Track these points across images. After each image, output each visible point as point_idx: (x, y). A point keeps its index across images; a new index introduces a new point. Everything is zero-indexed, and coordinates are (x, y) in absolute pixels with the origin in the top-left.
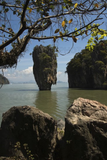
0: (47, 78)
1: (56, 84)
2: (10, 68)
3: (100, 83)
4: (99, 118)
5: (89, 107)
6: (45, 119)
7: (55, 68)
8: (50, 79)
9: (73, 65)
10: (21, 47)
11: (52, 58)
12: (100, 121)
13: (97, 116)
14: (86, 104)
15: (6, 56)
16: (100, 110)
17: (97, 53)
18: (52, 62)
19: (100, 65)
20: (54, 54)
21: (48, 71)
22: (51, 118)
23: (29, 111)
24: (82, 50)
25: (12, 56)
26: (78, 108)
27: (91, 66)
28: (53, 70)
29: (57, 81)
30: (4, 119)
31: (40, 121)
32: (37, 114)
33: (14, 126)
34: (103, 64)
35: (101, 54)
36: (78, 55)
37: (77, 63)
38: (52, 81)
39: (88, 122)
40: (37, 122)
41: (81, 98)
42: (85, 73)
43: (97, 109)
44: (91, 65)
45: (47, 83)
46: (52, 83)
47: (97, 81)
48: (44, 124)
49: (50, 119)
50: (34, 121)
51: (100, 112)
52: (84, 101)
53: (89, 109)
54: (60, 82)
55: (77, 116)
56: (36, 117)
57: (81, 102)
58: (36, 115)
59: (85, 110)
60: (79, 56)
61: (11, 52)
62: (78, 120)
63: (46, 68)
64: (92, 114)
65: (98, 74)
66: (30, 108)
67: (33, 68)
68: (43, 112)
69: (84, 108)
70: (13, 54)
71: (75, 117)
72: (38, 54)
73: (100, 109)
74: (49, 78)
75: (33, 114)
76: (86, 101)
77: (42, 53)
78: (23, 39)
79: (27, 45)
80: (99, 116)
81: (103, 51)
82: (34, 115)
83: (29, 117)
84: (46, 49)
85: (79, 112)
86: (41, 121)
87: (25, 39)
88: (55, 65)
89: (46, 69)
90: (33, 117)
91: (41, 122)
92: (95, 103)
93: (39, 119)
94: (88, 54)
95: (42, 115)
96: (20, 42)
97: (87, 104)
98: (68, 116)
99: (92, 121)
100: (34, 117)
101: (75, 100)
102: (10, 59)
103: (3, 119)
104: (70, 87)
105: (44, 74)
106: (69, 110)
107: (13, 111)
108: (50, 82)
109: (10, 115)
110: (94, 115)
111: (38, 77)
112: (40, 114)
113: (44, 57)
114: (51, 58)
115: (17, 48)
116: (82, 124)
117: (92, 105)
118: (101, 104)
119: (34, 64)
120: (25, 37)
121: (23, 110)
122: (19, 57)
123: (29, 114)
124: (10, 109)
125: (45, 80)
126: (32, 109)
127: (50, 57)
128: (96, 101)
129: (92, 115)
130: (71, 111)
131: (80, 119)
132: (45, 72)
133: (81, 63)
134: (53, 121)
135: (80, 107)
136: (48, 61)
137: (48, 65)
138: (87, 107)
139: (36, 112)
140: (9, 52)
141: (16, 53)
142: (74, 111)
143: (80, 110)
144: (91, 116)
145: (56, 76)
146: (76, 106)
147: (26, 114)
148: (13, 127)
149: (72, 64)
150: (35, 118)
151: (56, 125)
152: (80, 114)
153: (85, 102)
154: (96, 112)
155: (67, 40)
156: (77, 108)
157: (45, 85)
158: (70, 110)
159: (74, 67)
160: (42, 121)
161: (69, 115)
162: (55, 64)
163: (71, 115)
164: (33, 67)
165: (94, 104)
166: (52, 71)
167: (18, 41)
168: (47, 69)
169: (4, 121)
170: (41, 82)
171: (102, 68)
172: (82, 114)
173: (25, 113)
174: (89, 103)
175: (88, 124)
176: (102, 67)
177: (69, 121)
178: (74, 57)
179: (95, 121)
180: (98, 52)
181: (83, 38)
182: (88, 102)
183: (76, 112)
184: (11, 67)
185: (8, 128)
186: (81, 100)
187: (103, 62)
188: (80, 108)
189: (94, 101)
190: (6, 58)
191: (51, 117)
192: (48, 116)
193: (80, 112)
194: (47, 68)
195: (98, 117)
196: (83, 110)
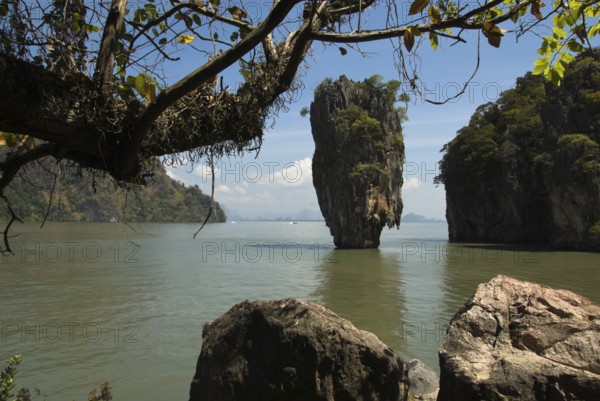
0: (365, 201)
1: (398, 224)
2: (236, 153)
3: (579, 224)
4: (585, 364)
5: (539, 315)
6: (361, 353)
7: (394, 164)
8: (376, 205)
9: (467, 152)
10: (278, 74)
11: (386, 127)
12: (590, 375)
13: (576, 353)
14: (530, 304)
15: (225, 105)
16: (590, 329)
17: (565, 103)
18: (383, 140)
19: (581, 149)
20: (391, 110)
21: (368, 175)
22: (386, 351)
23: (302, 320)
24: (501, 94)
25: (247, 107)
26: (495, 317)
27: (538, 157)
28: (387, 171)
29: (402, 216)
30: (210, 347)
31: (342, 358)
32: (334, 333)
33: (243, 373)
34: (590, 147)
35: (582, 106)
36: (486, 113)
37: (483, 143)
38: (383, 214)
39: (539, 377)
40: (332, 362)
41: (507, 279)
42: (516, 185)
43: (576, 326)
44: (540, 150)
45: (364, 219)
46: (384, 220)
47: (563, 214)
48: (360, 371)
49: (384, 354)
50: (319, 360)
51: (589, 339)
52: (521, 288)
53: (542, 323)
54: (413, 218)
55: (491, 350)
56: (328, 345)
57: (507, 292)
58: (330, 337)
59: (525, 327)
60: (491, 118)
61: (241, 92)
62: (492, 366)
63: (363, 163)
64: (552, 344)
65: (571, 189)
66: (305, 311)
67: (313, 165)
68: (354, 328)
69: (518, 317)
70: (251, 102)
71: (483, 353)
72: (331, 112)
73: (587, 324)
74: (371, 202)
75: (318, 330)
76: (529, 291)
77: (345, 108)
78: (284, 43)
79: (302, 64)
80: (586, 353)
81: (593, 95)
82: (320, 334)
83: (301, 341)
84: (361, 91)
85: (496, 335)
86: (347, 358)
87: (294, 41)
88: (398, 153)
89: (362, 166)
90: (318, 344)
91: (348, 363)
92: (568, 300)
93: (340, 353)
94: (530, 107)
95: (353, 339)
96: (276, 57)
97: (534, 302)
98: (454, 346)
99: (556, 373)
100: (320, 341)
101: (481, 286)
102: (237, 118)
103: (203, 346)
104: (453, 238)
105: (354, 188)
106: (458, 325)
107: (240, 317)
108: (376, 216)
109: (230, 331)
110: (564, 348)
111: (330, 200)
112: (344, 334)
113: (353, 121)
114: (382, 127)
115: (264, 76)
116: (514, 384)
117: (552, 309)
118: (593, 307)
119: (317, 151)
120: (291, 35)
121: (280, 314)
122: (272, 109)
123: (301, 331)
124: (232, 310)
125: (358, 209)
126: (313, 313)
127: (375, 122)
128: (571, 293)
129: (551, 349)
130: (467, 327)
131: (503, 363)
132: (359, 181)
133: (500, 143)
134: (393, 361)
135: (503, 314)
136: (370, 137)
137: (369, 151)
138: (534, 314)
139: (328, 327)
140: (235, 93)
141: (259, 96)
142: (479, 330)
143: (502, 325)
144: (550, 353)
145: (399, 194)
146: (485, 309)
147: (289, 330)
148: (240, 376)
149: (463, 147)
150: (324, 347)
151: (404, 378)
152: (504, 343)
153: (525, 296)
154: (573, 338)
155: (458, 38)
156: (490, 316)
157: (358, 229)
158: (461, 323)
159: (469, 158)
160: (350, 360)
161: (458, 344)
162: (395, 150)
163: (465, 345)
164: (314, 160)
165: (562, 302)
166: (386, 177)
167: (268, 52)
168: (366, 169)
169: (210, 352)
170: (341, 219)
171: (590, 164)
172: (509, 341)
173: (287, 327)
174: (542, 301)
175: (537, 386)
176: (589, 159)
177: (457, 367)
178: (471, 121)
179: (568, 372)
180: (570, 99)
181: (522, 30)
182: (537, 296)
183: (487, 332)
184: (240, 149)
185: (220, 379)
186: (506, 286)
187: (591, 138)
188: (501, 318)
189: (560, 291)
190: (225, 113)
191: (385, 346)
192: (374, 344)
193: (502, 333)
194: (366, 166)
195: (582, 359)
196: (513, 326)
